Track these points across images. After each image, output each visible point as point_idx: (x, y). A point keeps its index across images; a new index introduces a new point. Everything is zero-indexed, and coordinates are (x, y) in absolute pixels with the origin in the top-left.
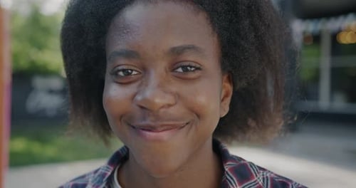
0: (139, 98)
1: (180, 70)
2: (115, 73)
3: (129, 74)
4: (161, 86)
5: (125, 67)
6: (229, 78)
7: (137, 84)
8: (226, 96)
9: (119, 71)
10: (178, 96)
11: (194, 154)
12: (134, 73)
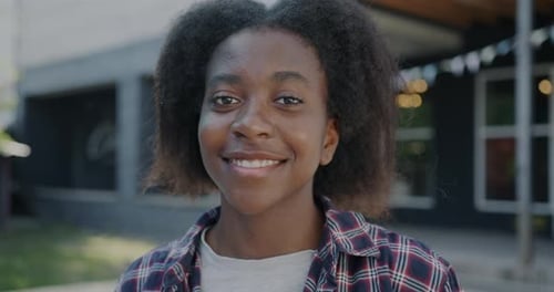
0: (236, 125)
1: (282, 101)
2: (214, 101)
3: (229, 102)
4: (260, 114)
5: (225, 94)
6: (335, 124)
7: (235, 112)
8: (332, 143)
9: (218, 98)
10: (277, 128)
11: (291, 196)
12: (234, 101)
